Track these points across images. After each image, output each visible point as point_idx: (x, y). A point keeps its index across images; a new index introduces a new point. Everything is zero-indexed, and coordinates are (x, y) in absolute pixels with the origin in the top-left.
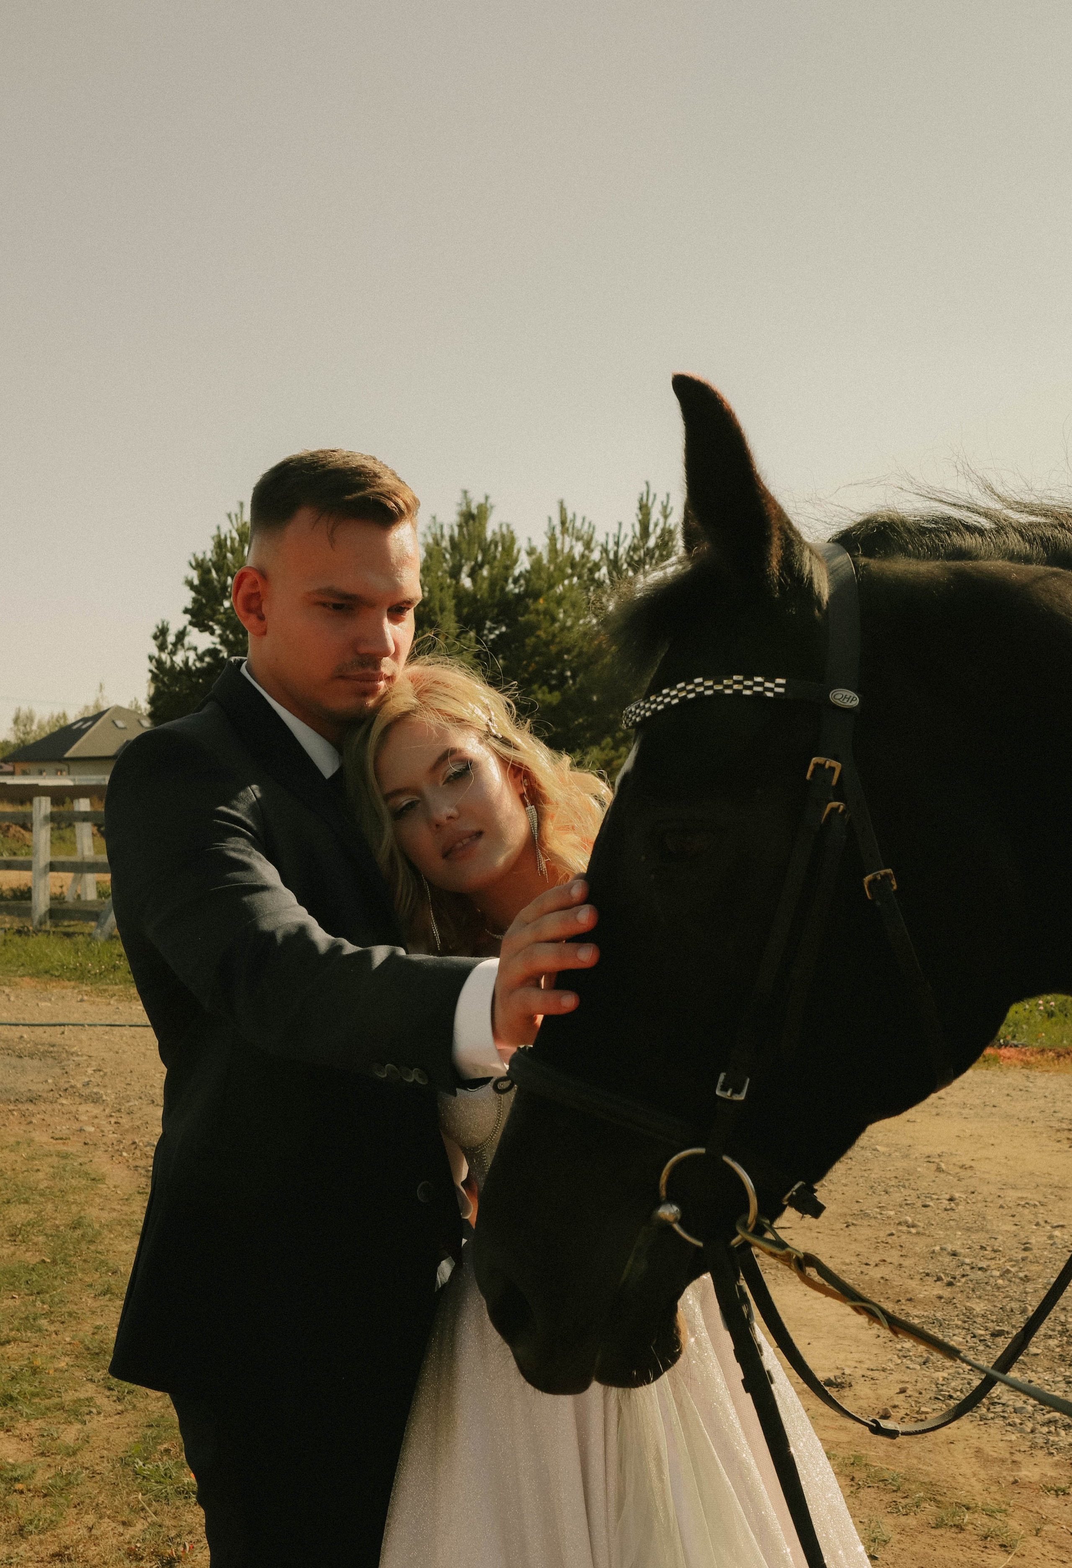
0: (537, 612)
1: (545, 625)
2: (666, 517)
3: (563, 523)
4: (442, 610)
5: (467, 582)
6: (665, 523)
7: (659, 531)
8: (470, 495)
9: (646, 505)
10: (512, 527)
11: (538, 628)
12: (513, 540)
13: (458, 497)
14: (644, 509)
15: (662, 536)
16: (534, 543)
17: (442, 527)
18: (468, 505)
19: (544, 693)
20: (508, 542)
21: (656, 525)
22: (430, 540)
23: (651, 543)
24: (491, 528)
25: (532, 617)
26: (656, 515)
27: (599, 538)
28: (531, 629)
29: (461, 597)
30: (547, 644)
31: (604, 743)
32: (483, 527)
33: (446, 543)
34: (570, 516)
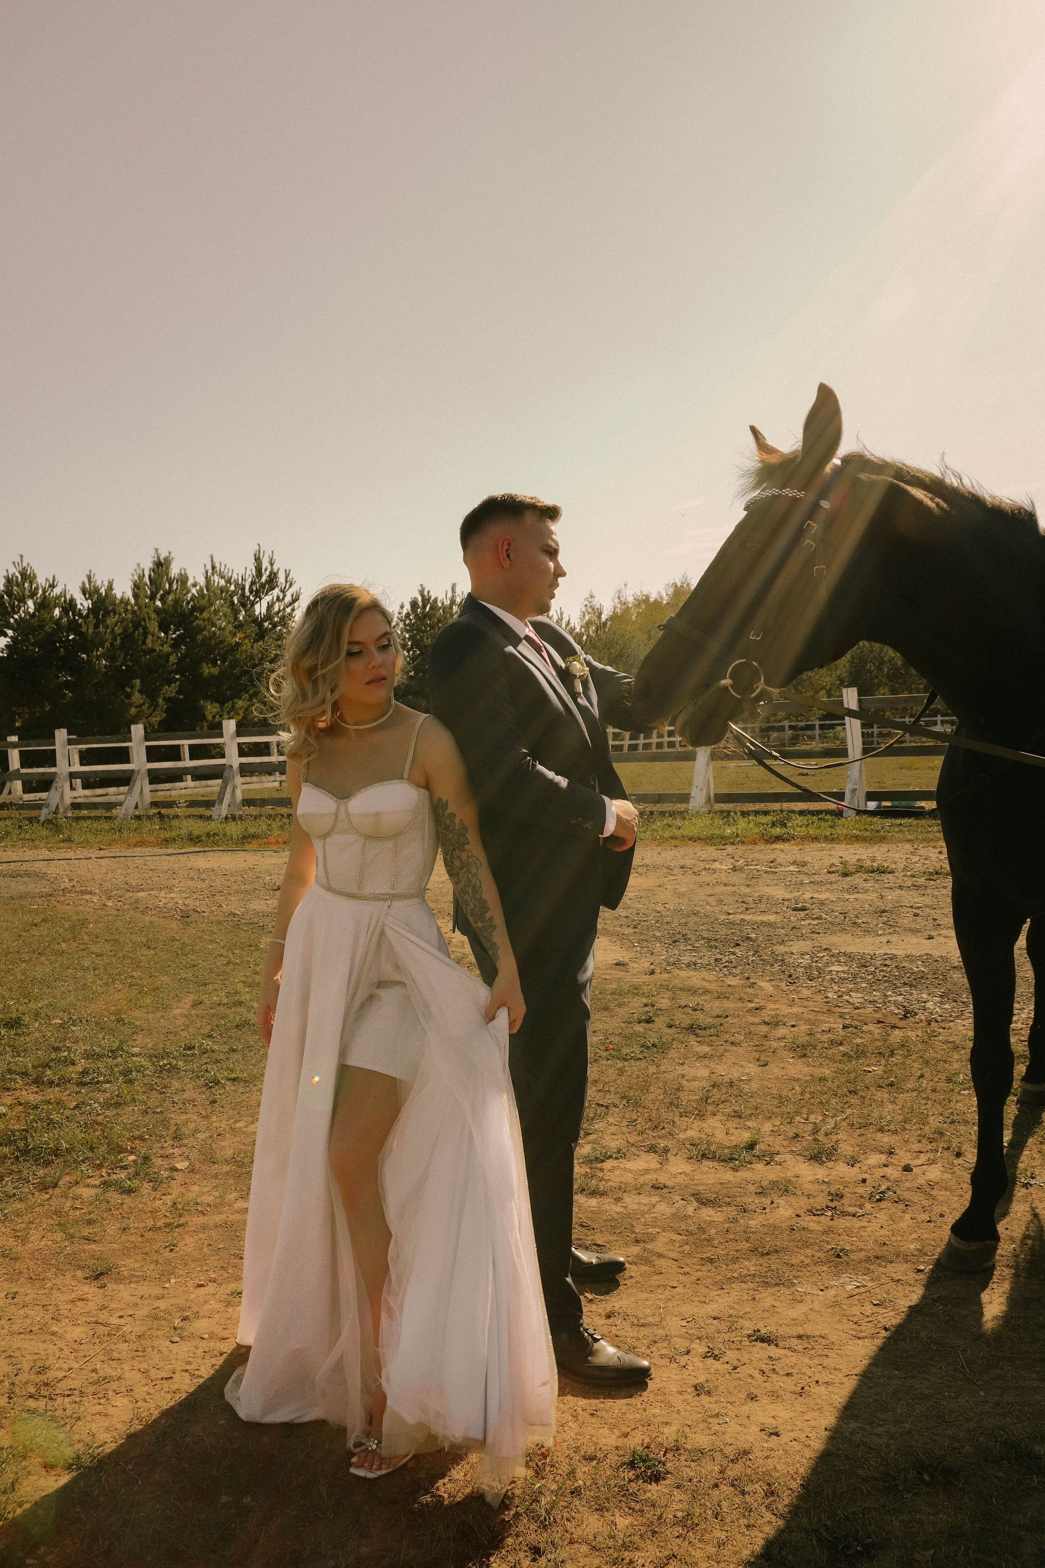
0: (204, 620)
1: (208, 627)
2: (272, 565)
3: (213, 568)
4: (150, 619)
5: (159, 603)
6: (272, 568)
7: (268, 573)
8: (159, 551)
9: (259, 558)
10: (187, 571)
11: (204, 629)
12: (187, 579)
13: (153, 553)
14: (258, 560)
15: (270, 576)
16: (198, 580)
17: (143, 570)
18: (158, 558)
19: (209, 668)
20: (183, 579)
21: (266, 570)
22: (136, 578)
23: (264, 579)
24: (175, 571)
25: (201, 622)
26: (265, 564)
27: (235, 576)
28: (201, 630)
29: (157, 611)
30: (210, 638)
31: (243, 697)
32: (167, 568)
33: (147, 580)
34: (217, 565)
